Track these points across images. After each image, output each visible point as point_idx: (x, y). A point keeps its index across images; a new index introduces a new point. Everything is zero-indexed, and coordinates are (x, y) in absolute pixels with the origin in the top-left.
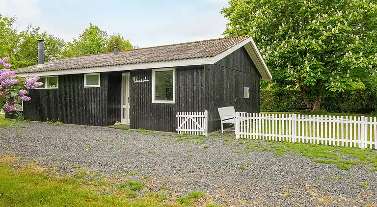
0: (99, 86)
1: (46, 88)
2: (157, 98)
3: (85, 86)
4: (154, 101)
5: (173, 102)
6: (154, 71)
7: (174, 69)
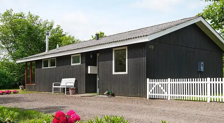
0: (80, 64)
1: (49, 67)
3: (72, 64)
4: (114, 73)
5: (126, 73)
6: (114, 50)
7: (126, 48)
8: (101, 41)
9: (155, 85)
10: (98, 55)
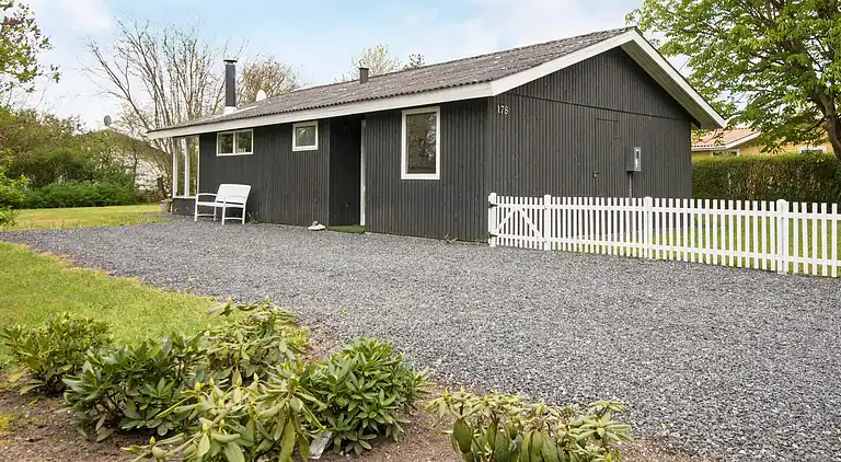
0: (315, 147)
1: (234, 154)
2: (411, 170)
3: (295, 148)
4: (405, 176)
5: (436, 176)
6: (404, 114)
7: (438, 109)
8: (372, 89)
9: (512, 212)
10: (364, 123)
